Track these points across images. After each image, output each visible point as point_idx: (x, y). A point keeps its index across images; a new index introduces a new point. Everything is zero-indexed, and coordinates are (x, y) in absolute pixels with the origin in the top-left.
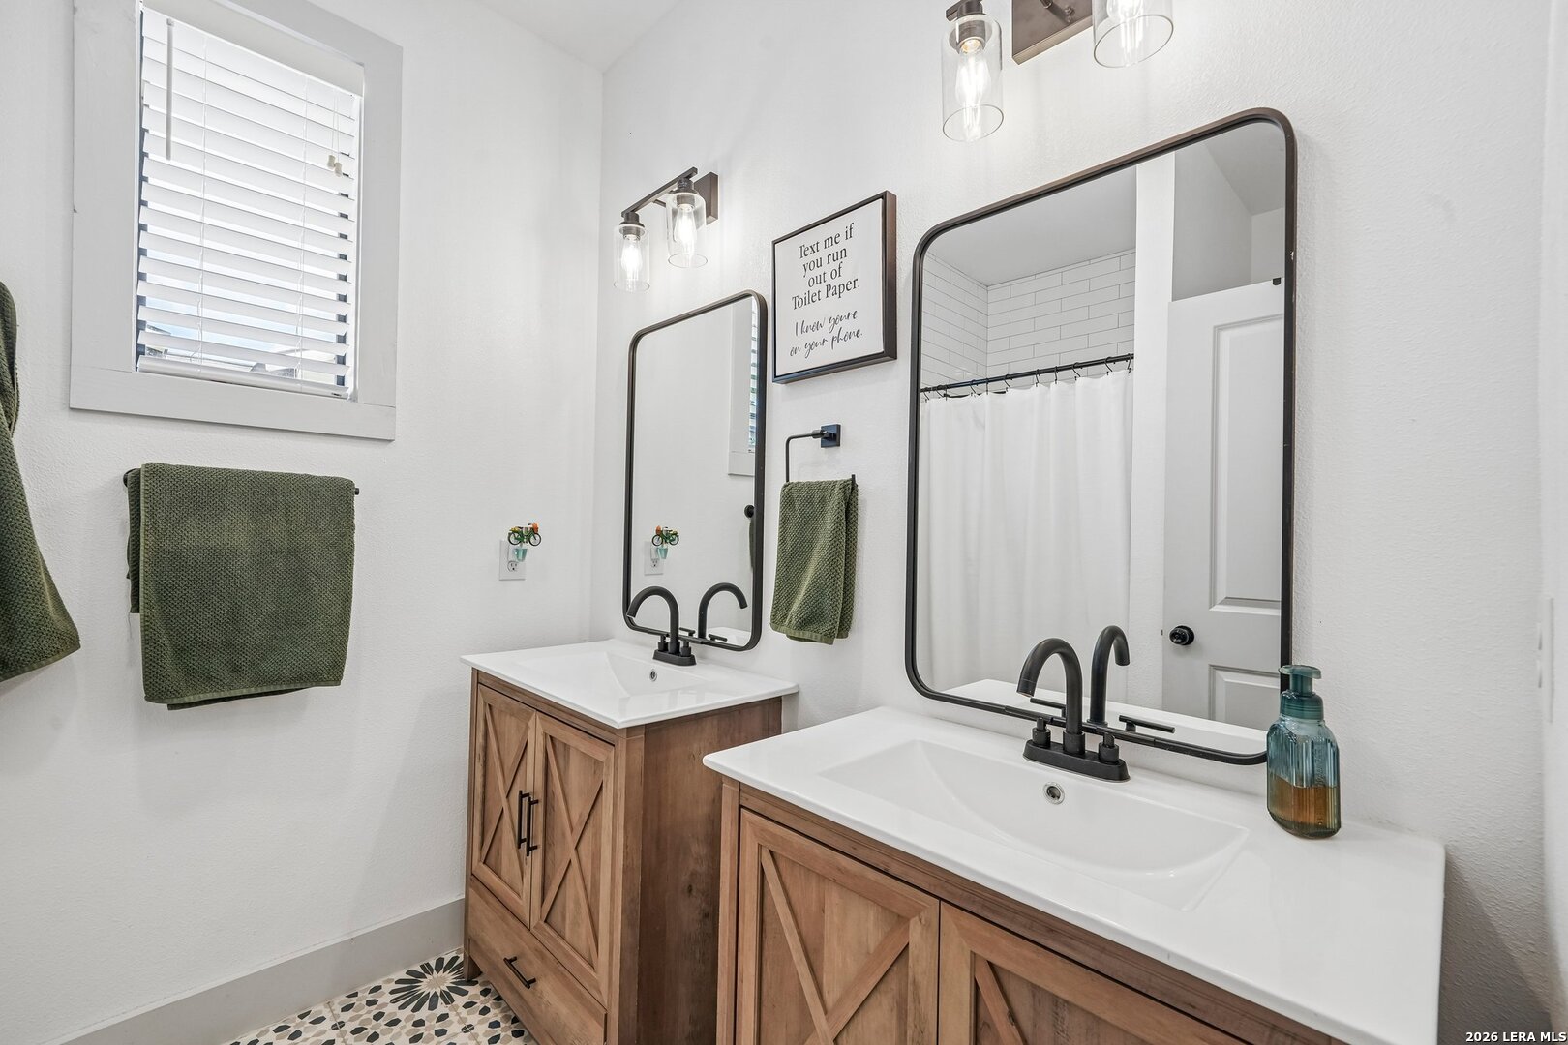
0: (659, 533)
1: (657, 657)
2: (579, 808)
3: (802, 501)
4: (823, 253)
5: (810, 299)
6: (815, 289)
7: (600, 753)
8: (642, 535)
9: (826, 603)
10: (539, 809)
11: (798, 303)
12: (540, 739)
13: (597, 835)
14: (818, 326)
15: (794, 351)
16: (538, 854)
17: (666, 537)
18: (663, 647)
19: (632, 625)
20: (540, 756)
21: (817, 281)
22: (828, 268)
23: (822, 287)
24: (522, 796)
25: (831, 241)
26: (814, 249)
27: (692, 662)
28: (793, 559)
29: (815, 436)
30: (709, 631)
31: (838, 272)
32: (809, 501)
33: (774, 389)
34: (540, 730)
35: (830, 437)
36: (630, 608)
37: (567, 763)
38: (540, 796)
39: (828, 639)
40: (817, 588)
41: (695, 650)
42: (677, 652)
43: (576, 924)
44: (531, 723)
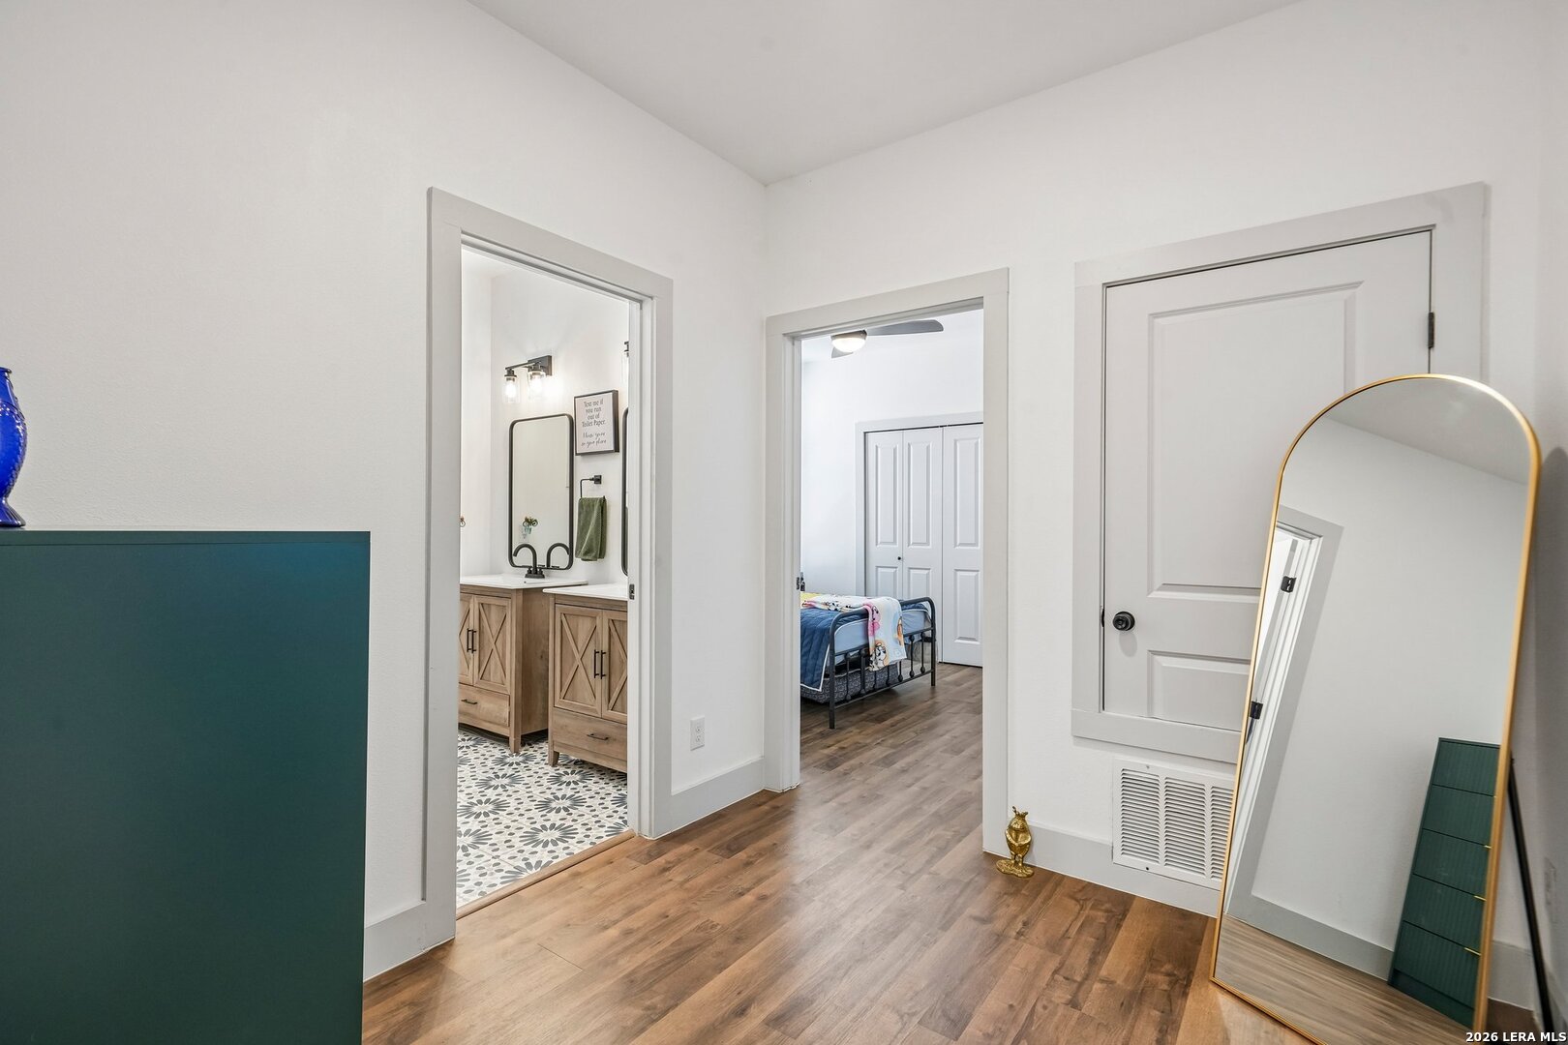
0: (527, 520)
1: (527, 576)
2: (495, 628)
3: (587, 505)
4: (593, 407)
5: (589, 424)
6: (590, 421)
7: (504, 602)
8: (518, 521)
9: (594, 545)
10: (477, 635)
11: (584, 425)
12: (477, 606)
13: (504, 635)
14: (591, 436)
15: (583, 444)
16: (477, 653)
17: (530, 522)
18: (530, 572)
19: (513, 565)
20: (477, 613)
21: (592, 417)
22: (595, 413)
23: (593, 420)
24: (468, 631)
25: (596, 403)
26: (590, 404)
27: (543, 577)
28: (583, 529)
29: (592, 479)
30: (551, 565)
31: (598, 416)
32: (589, 506)
33: (577, 459)
34: (476, 602)
35: (598, 480)
36: (512, 554)
37: (489, 613)
38: (477, 628)
39: (595, 559)
40: (591, 539)
41: (544, 572)
42: (536, 573)
43: (495, 673)
44: (472, 600)
